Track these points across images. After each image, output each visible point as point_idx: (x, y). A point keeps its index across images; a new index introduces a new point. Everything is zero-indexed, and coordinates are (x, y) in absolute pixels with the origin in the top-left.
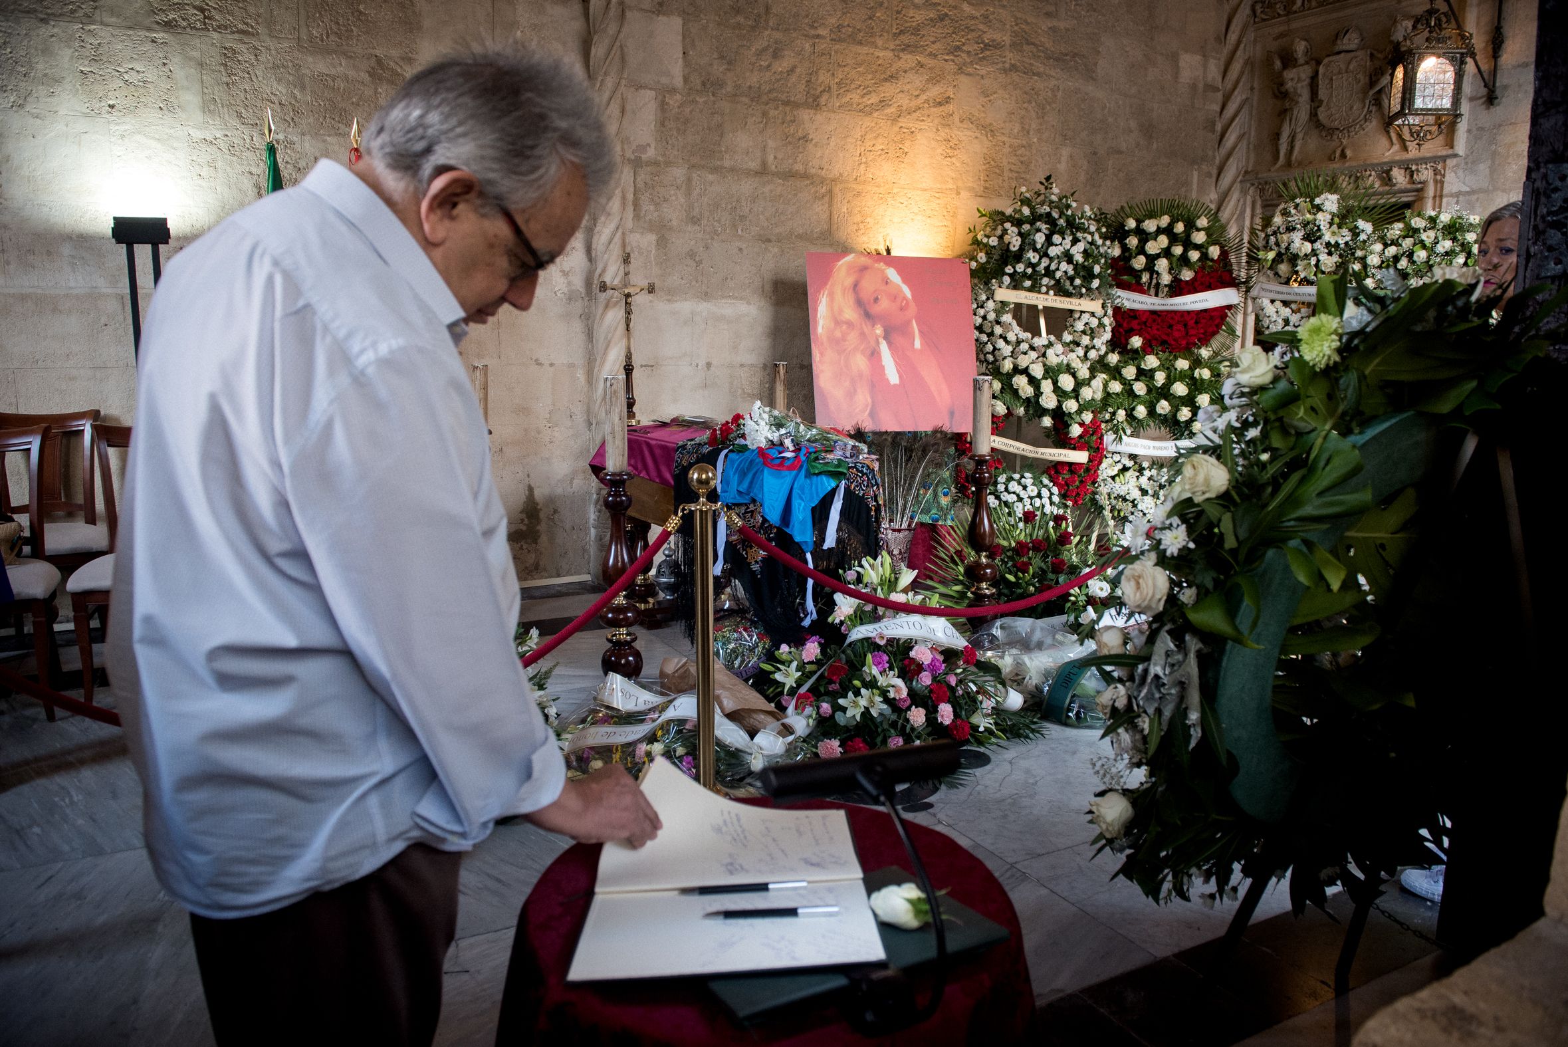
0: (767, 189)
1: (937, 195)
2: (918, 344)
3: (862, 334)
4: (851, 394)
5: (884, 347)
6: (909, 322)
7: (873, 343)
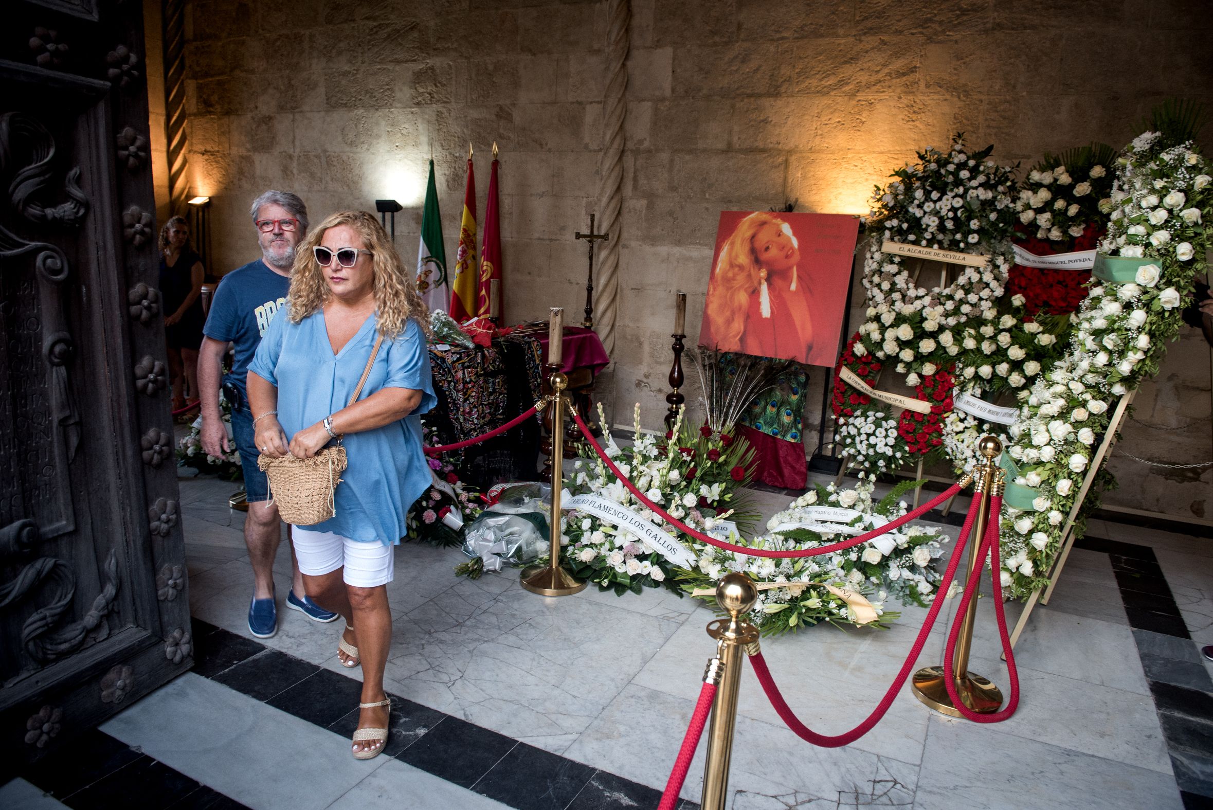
0: (730, 163)
1: (896, 156)
2: (793, 287)
3: (749, 276)
4: (729, 322)
5: (764, 288)
6: (791, 268)
7: (756, 284)
